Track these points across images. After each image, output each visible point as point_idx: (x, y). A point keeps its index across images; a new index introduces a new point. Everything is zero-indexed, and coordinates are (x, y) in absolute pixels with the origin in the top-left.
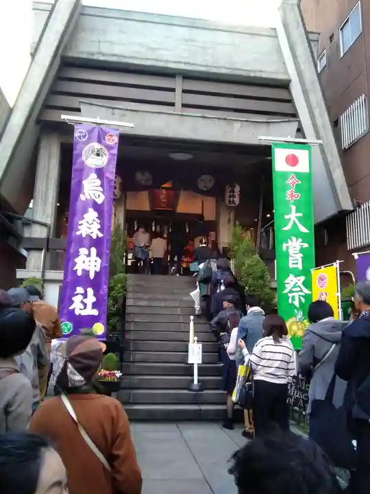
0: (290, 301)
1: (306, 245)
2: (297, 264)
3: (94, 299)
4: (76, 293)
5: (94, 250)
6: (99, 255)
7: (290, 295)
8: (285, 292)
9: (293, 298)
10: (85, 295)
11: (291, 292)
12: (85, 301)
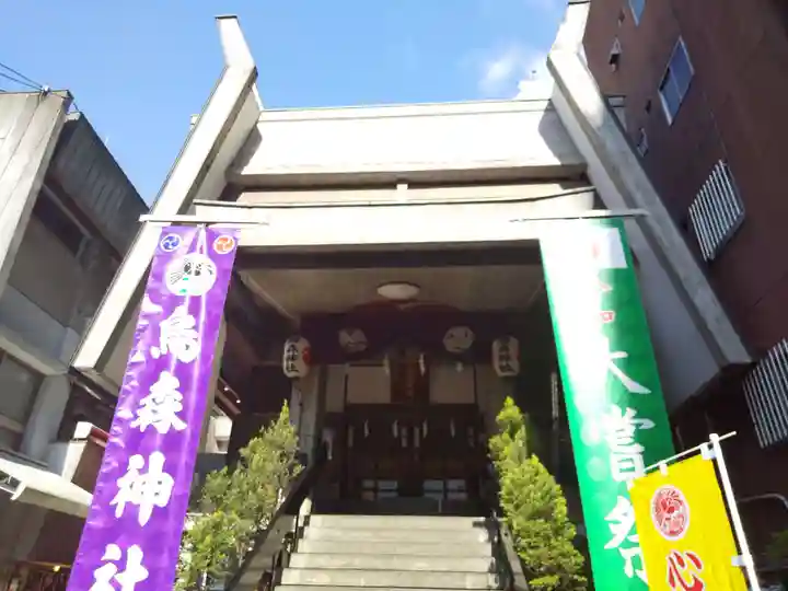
0: (629, 570)
1: (648, 424)
2: (633, 469)
3: (143, 574)
4: (103, 558)
5: (157, 459)
6: (169, 468)
7: (627, 554)
8: (611, 545)
9: (637, 563)
10: (121, 565)
11: (628, 544)
12: (120, 578)
